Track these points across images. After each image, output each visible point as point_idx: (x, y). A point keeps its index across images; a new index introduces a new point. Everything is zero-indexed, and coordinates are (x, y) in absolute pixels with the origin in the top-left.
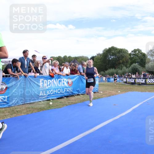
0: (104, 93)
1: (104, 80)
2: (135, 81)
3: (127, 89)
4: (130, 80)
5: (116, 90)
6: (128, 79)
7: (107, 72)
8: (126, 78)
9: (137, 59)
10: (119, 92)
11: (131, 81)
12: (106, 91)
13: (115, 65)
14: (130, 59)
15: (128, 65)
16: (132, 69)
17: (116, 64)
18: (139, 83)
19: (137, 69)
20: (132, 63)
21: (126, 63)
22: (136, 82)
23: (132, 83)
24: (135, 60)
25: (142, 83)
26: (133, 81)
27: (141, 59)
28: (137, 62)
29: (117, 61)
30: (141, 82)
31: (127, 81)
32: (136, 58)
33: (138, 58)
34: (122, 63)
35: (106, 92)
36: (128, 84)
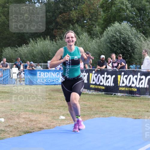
0: (11, 123)
1: (15, 76)
2: (116, 81)
3: (91, 108)
4: (101, 78)
5: (51, 111)
6: (93, 76)
7: (24, 49)
8: (89, 72)
9: (127, 8)
10: (62, 117)
11: (104, 83)
12: (19, 117)
13: (51, 27)
14: (102, 6)
15: (98, 29)
16: (110, 42)
17: (57, 23)
18: (131, 87)
19: (126, 42)
20: (108, 22)
21: (90, 19)
22: (121, 85)
23: (106, 87)
24: (120, 10)
25: (139, 89)
26: (110, 83)
27: (139, 10)
28: (127, 19)
29: (61, 13)
30: (136, 84)
31: (92, 82)
32: (122, 3)
33: (129, 6)
34: (77, 21)
35: (17, 120)
36: (95, 93)
